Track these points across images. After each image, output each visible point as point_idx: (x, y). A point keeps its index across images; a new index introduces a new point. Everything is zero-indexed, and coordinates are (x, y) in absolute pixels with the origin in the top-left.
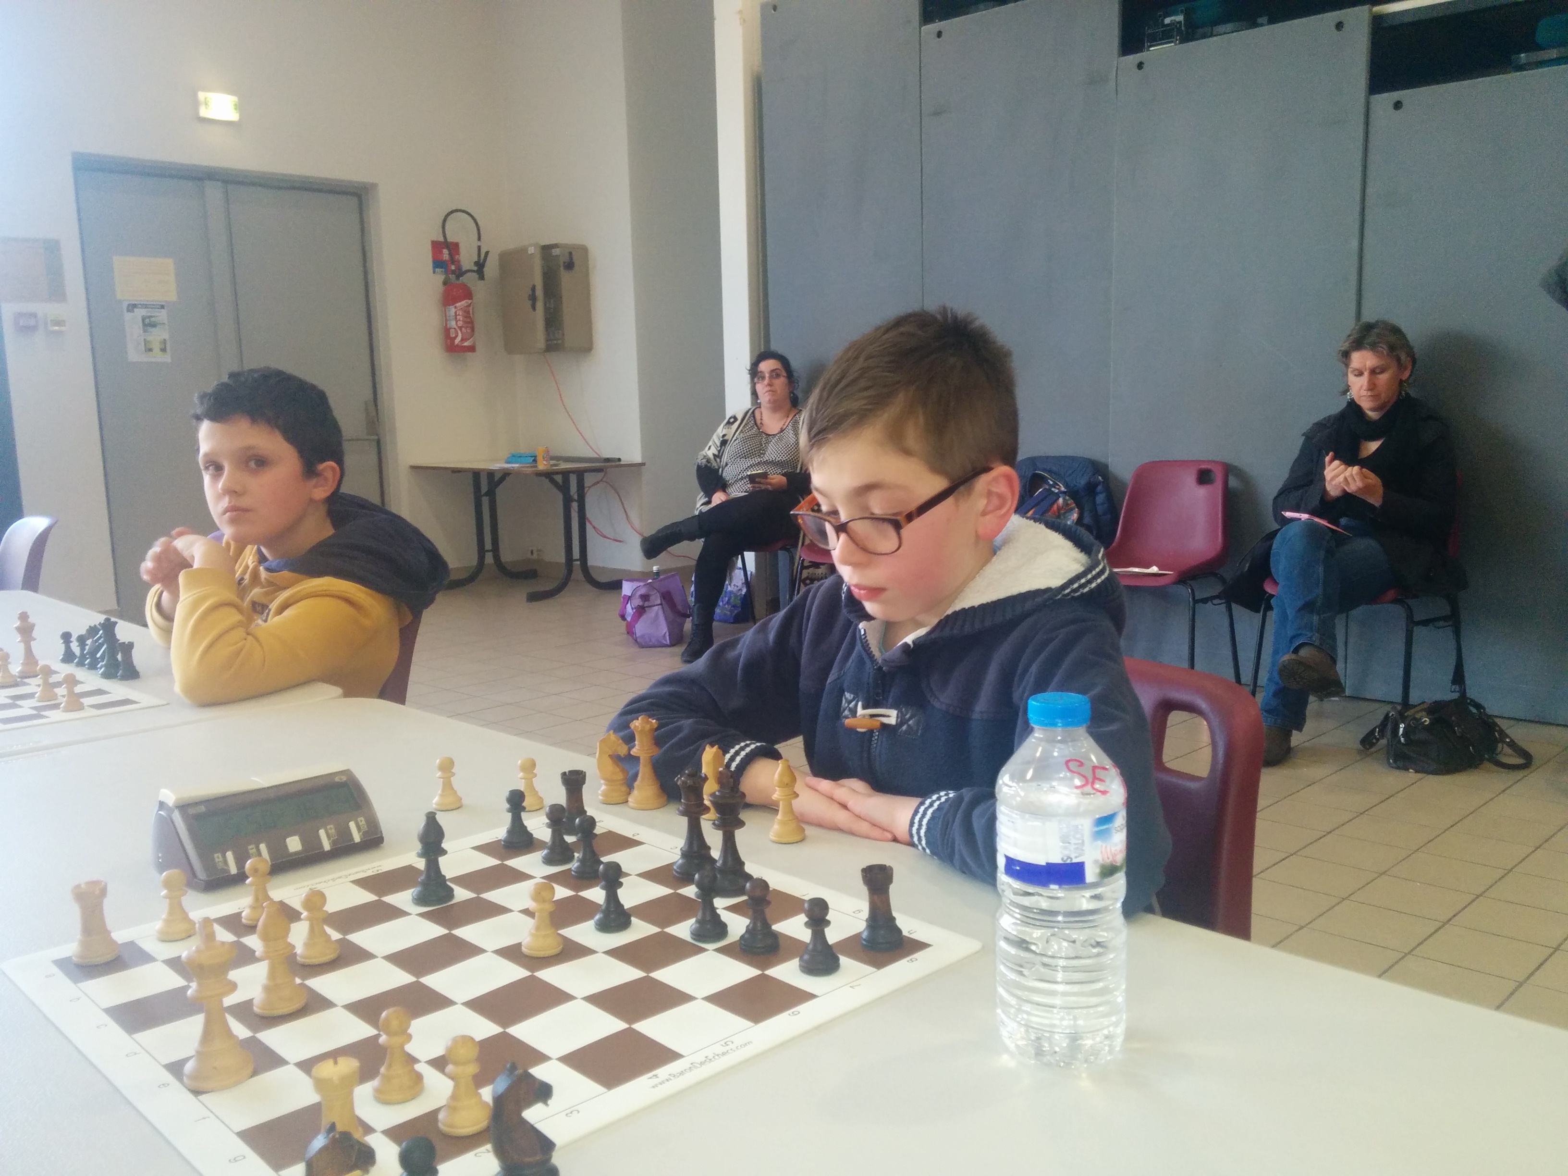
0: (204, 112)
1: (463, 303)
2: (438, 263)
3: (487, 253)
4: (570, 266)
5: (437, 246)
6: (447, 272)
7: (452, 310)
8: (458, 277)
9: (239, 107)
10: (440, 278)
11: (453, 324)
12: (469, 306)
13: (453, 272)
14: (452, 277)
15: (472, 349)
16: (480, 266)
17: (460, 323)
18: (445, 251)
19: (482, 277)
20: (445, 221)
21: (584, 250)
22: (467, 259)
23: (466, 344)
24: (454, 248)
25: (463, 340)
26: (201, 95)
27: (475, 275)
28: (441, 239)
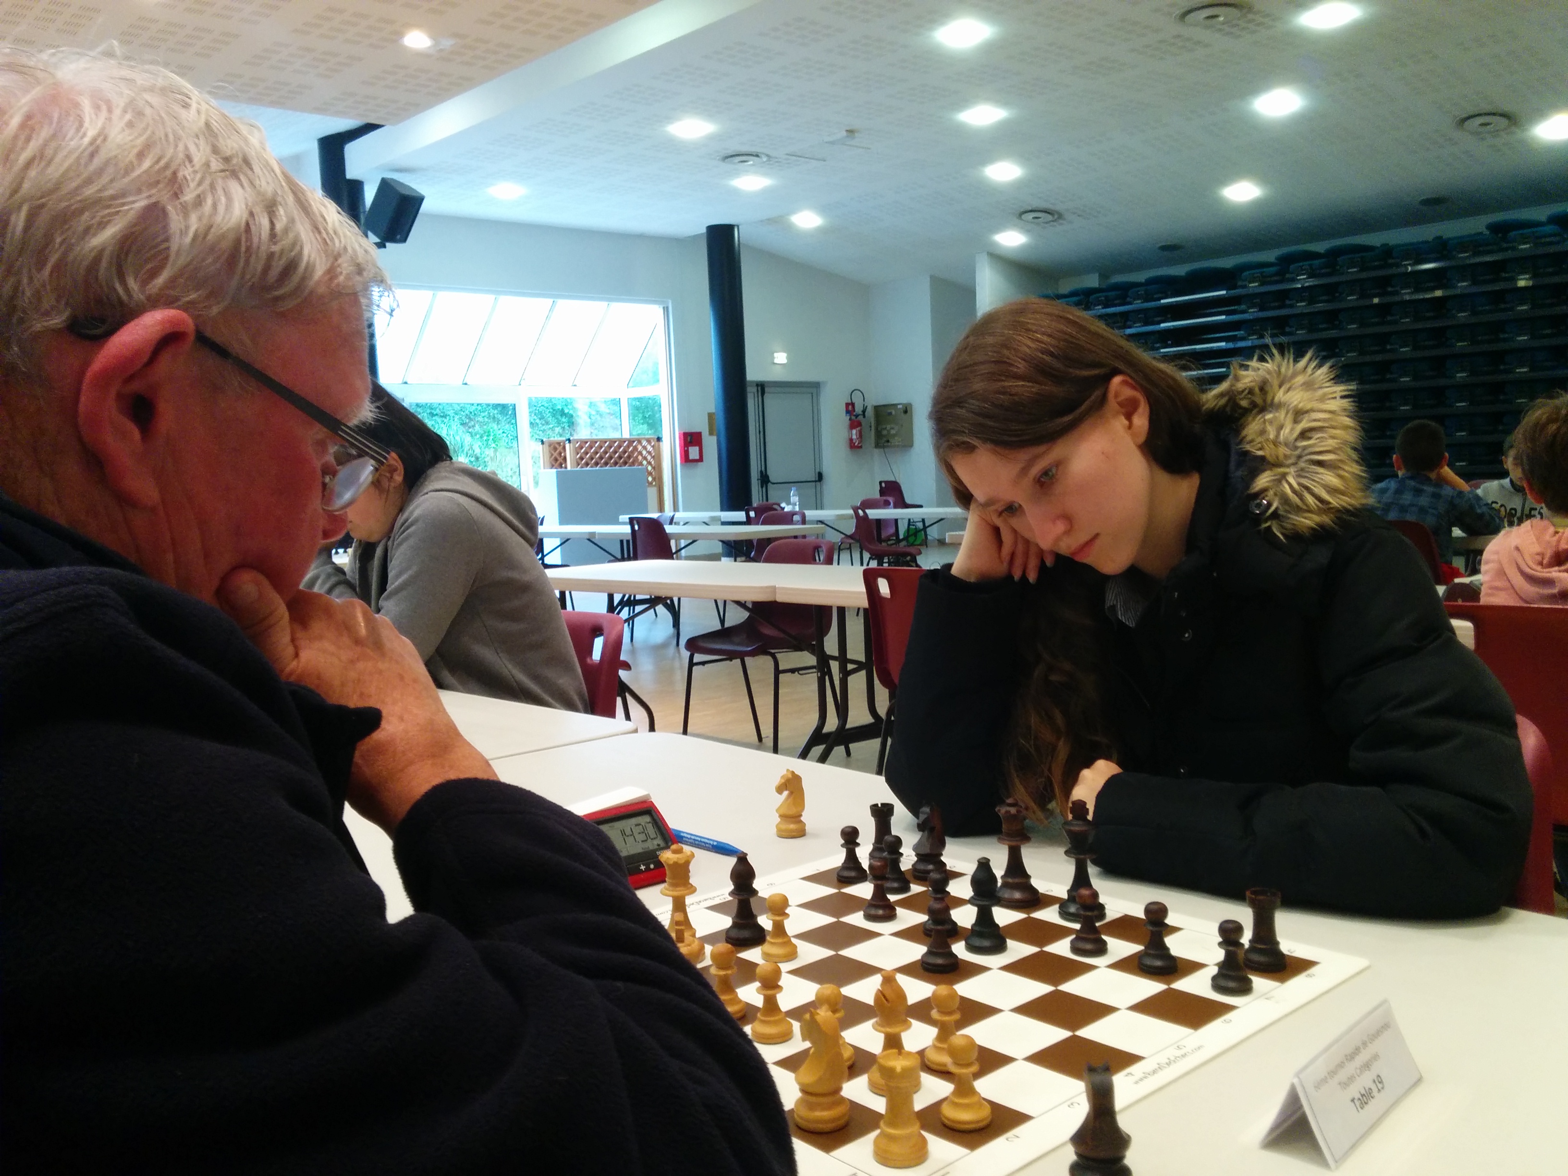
0: (776, 361)
1: (858, 429)
2: (848, 412)
3: (866, 407)
4: (906, 412)
5: (847, 405)
6: (850, 416)
7: (854, 431)
8: (856, 418)
9: (788, 358)
10: (848, 418)
11: (854, 437)
12: (861, 429)
13: (854, 415)
14: (853, 418)
15: (861, 447)
16: (864, 411)
17: (858, 437)
18: (850, 407)
19: (864, 416)
20: (851, 395)
21: (910, 405)
22: (859, 409)
23: (860, 445)
24: (853, 404)
25: (859, 443)
26: (776, 355)
27: (862, 416)
28: (850, 401)
